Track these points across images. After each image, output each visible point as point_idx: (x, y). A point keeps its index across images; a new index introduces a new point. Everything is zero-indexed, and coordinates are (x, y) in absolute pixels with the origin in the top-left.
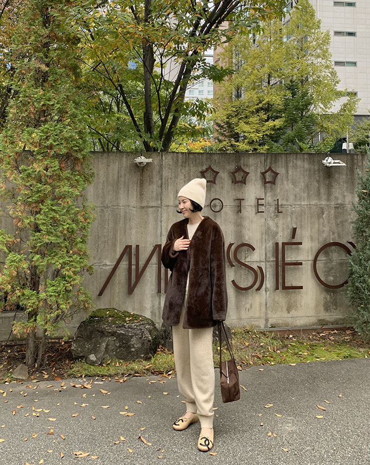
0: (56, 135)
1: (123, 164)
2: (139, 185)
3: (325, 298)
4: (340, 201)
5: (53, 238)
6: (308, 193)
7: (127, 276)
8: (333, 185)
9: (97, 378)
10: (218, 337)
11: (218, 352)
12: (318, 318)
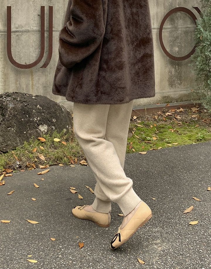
3: (170, 72)
10: (54, 125)
11: (54, 146)
12: (163, 95)
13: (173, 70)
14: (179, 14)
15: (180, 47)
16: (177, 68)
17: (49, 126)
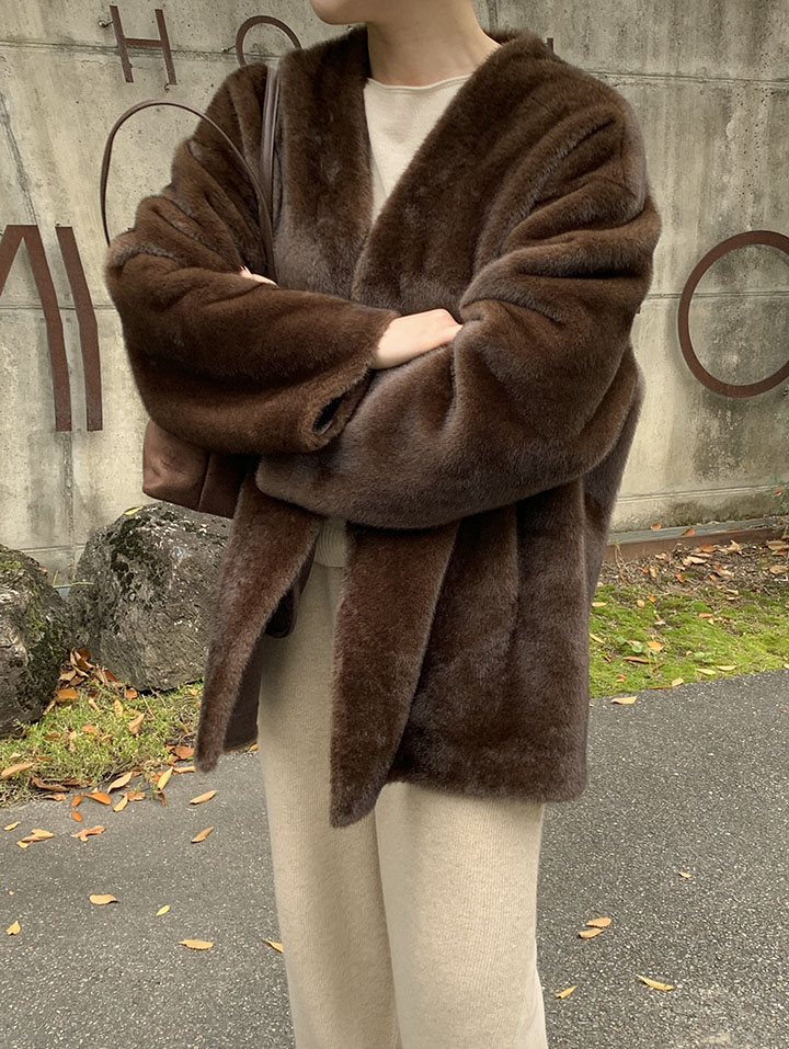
3: (704, 430)
12: (673, 500)
13: (716, 423)
14: (750, 249)
15: (746, 354)
16: (729, 420)
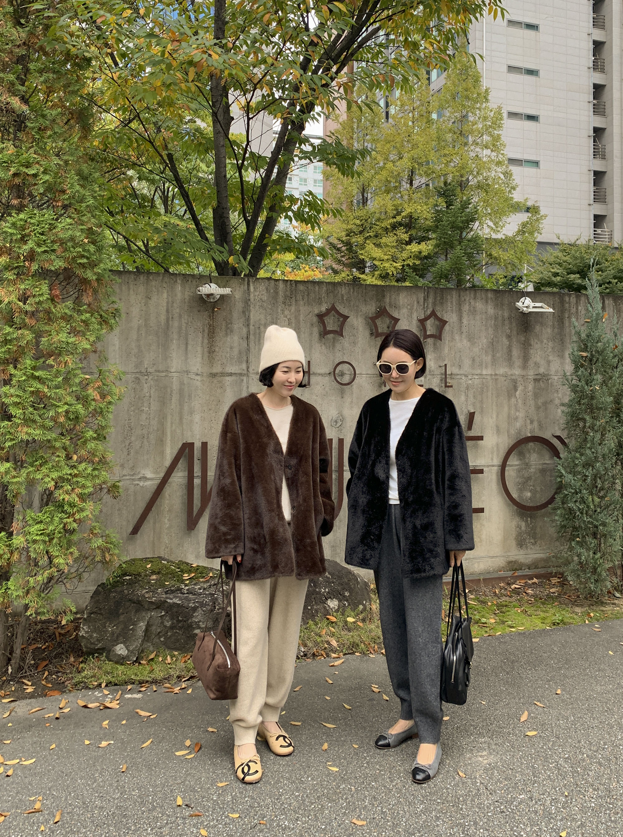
0: (42, 234)
1: (176, 295)
2: (206, 335)
3: (519, 527)
4: (542, 370)
5: (38, 432)
6: (493, 356)
7: (186, 497)
8: (532, 343)
9: (129, 687)
10: (347, 601)
11: (347, 627)
13: (523, 524)
14: (531, 444)
15: (534, 492)
16: (530, 522)
17: (340, 601)
